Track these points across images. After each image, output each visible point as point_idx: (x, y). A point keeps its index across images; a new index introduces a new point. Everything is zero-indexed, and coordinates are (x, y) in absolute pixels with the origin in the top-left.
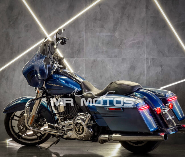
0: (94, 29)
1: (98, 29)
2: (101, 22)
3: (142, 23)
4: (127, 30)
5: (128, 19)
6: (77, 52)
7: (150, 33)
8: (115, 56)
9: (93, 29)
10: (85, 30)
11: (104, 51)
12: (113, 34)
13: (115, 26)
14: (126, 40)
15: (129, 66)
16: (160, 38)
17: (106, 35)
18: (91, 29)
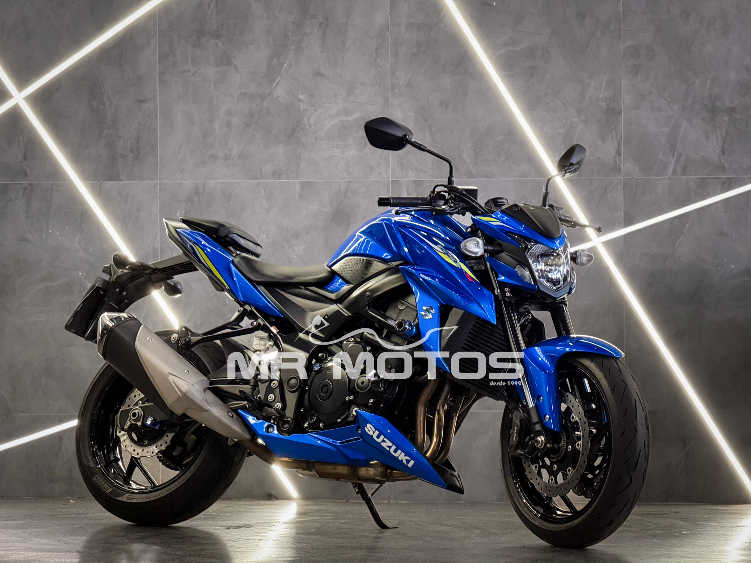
0: (196, 72)
1: (211, 72)
2: (220, 45)
3: (377, 49)
4: (319, 74)
5: (324, 34)
6: (131, 155)
7: (409, 85)
8: (274, 173)
9: (191, 69)
10: (161, 74)
11: (234, 152)
12: (268, 91)
13: (275, 60)
14: (315, 110)
15: (327, 210)
16: (444, 104)
17: (241, 94)
18: (184, 71)
